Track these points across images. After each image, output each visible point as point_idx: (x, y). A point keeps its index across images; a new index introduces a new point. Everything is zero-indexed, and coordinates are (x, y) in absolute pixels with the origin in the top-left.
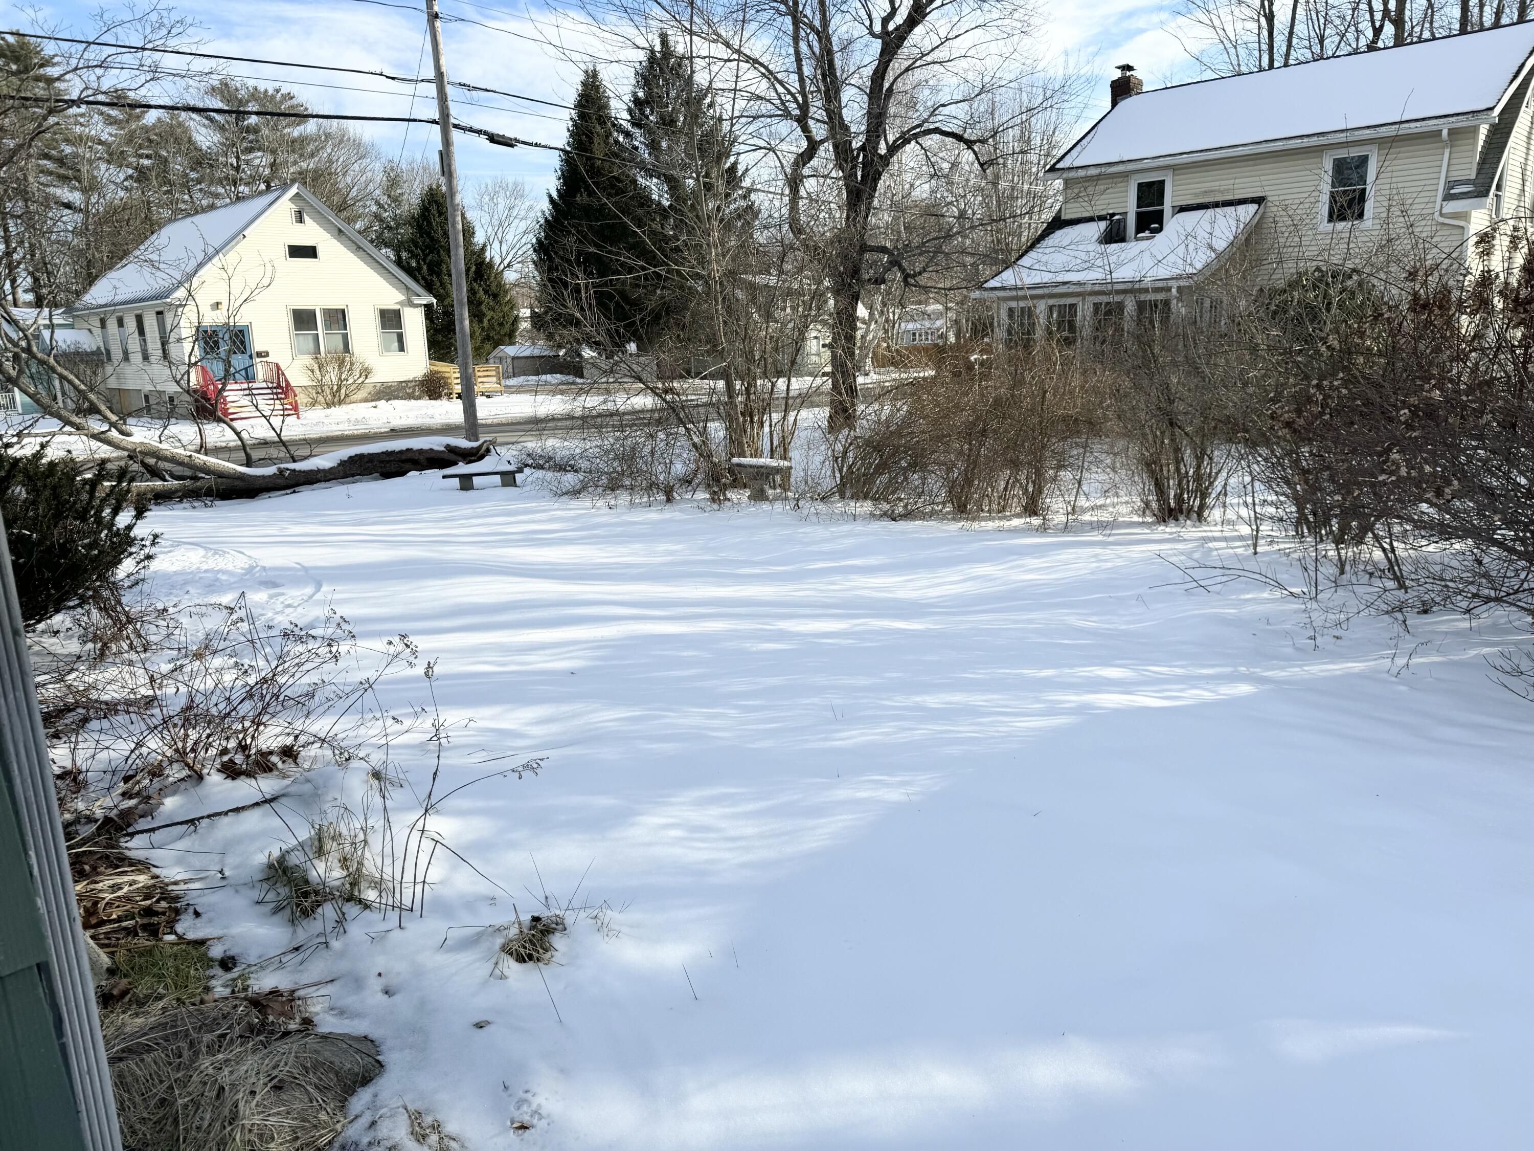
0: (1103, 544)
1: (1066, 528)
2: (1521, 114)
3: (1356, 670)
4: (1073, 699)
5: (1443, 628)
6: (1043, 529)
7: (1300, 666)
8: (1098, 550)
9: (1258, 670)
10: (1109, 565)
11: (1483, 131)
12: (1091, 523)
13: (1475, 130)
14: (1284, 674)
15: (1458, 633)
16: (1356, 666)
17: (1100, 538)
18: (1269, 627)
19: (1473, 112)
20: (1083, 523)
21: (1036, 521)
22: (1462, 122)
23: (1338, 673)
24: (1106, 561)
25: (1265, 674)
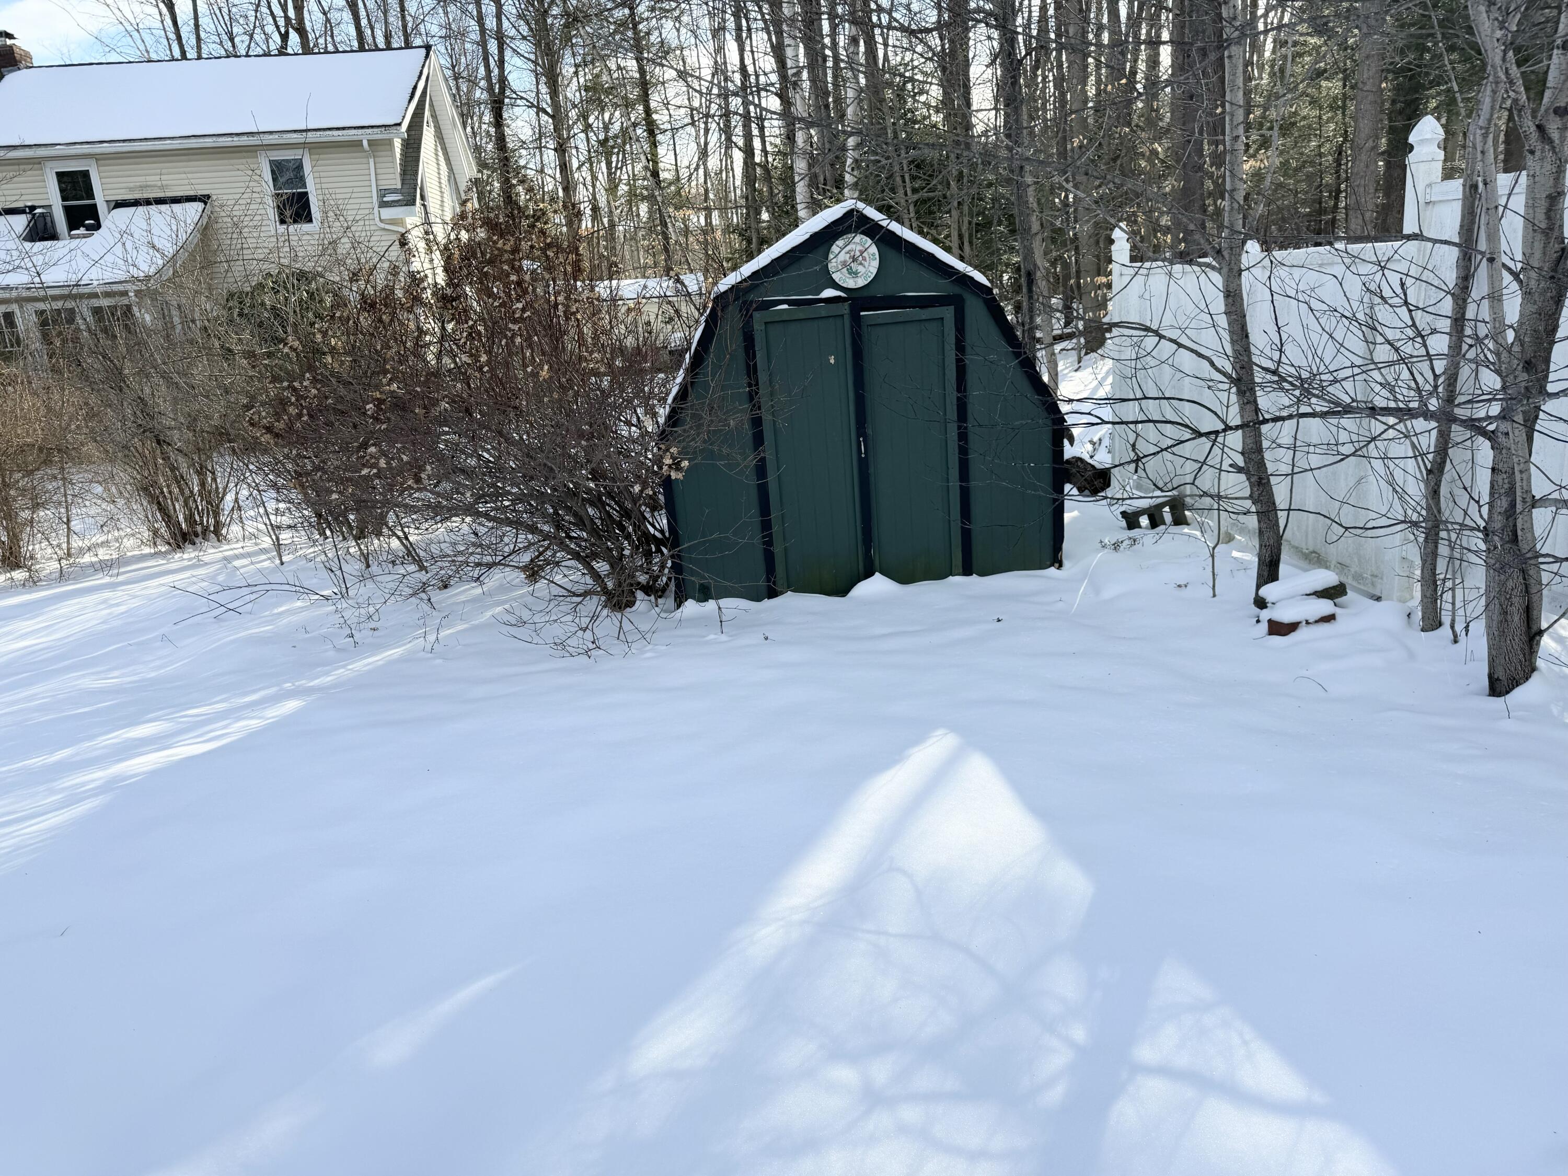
0: (112, 586)
1: (62, 576)
2: (425, 132)
3: (395, 656)
4: (98, 776)
5: (462, 598)
6: (33, 582)
7: (344, 666)
8: (107, 594)
9: (304, 682)
10: (123, 609)
11: (398, 144)
12: (92, 565)
13: (390, 143)
14: (329, 679)
15: (474, 600)
16: (395, 652)
17: (107, 580)
18: (308, 635)
19: (385, 126)
20: (83, 567)
21: (19, 575)
22: (378, 135)
23: (380, 663)
24: (117, 605)
25: (311, 684)
